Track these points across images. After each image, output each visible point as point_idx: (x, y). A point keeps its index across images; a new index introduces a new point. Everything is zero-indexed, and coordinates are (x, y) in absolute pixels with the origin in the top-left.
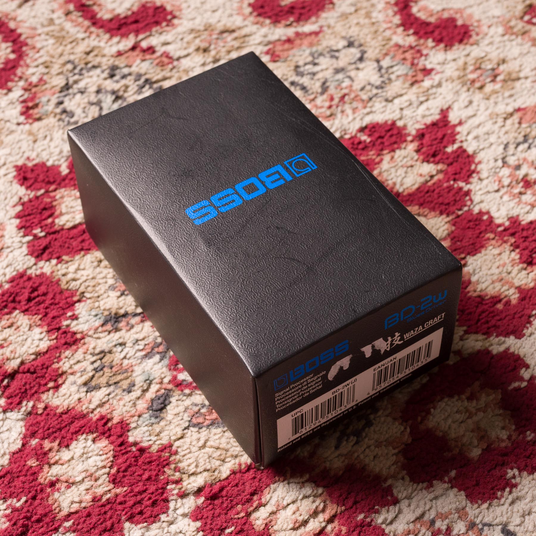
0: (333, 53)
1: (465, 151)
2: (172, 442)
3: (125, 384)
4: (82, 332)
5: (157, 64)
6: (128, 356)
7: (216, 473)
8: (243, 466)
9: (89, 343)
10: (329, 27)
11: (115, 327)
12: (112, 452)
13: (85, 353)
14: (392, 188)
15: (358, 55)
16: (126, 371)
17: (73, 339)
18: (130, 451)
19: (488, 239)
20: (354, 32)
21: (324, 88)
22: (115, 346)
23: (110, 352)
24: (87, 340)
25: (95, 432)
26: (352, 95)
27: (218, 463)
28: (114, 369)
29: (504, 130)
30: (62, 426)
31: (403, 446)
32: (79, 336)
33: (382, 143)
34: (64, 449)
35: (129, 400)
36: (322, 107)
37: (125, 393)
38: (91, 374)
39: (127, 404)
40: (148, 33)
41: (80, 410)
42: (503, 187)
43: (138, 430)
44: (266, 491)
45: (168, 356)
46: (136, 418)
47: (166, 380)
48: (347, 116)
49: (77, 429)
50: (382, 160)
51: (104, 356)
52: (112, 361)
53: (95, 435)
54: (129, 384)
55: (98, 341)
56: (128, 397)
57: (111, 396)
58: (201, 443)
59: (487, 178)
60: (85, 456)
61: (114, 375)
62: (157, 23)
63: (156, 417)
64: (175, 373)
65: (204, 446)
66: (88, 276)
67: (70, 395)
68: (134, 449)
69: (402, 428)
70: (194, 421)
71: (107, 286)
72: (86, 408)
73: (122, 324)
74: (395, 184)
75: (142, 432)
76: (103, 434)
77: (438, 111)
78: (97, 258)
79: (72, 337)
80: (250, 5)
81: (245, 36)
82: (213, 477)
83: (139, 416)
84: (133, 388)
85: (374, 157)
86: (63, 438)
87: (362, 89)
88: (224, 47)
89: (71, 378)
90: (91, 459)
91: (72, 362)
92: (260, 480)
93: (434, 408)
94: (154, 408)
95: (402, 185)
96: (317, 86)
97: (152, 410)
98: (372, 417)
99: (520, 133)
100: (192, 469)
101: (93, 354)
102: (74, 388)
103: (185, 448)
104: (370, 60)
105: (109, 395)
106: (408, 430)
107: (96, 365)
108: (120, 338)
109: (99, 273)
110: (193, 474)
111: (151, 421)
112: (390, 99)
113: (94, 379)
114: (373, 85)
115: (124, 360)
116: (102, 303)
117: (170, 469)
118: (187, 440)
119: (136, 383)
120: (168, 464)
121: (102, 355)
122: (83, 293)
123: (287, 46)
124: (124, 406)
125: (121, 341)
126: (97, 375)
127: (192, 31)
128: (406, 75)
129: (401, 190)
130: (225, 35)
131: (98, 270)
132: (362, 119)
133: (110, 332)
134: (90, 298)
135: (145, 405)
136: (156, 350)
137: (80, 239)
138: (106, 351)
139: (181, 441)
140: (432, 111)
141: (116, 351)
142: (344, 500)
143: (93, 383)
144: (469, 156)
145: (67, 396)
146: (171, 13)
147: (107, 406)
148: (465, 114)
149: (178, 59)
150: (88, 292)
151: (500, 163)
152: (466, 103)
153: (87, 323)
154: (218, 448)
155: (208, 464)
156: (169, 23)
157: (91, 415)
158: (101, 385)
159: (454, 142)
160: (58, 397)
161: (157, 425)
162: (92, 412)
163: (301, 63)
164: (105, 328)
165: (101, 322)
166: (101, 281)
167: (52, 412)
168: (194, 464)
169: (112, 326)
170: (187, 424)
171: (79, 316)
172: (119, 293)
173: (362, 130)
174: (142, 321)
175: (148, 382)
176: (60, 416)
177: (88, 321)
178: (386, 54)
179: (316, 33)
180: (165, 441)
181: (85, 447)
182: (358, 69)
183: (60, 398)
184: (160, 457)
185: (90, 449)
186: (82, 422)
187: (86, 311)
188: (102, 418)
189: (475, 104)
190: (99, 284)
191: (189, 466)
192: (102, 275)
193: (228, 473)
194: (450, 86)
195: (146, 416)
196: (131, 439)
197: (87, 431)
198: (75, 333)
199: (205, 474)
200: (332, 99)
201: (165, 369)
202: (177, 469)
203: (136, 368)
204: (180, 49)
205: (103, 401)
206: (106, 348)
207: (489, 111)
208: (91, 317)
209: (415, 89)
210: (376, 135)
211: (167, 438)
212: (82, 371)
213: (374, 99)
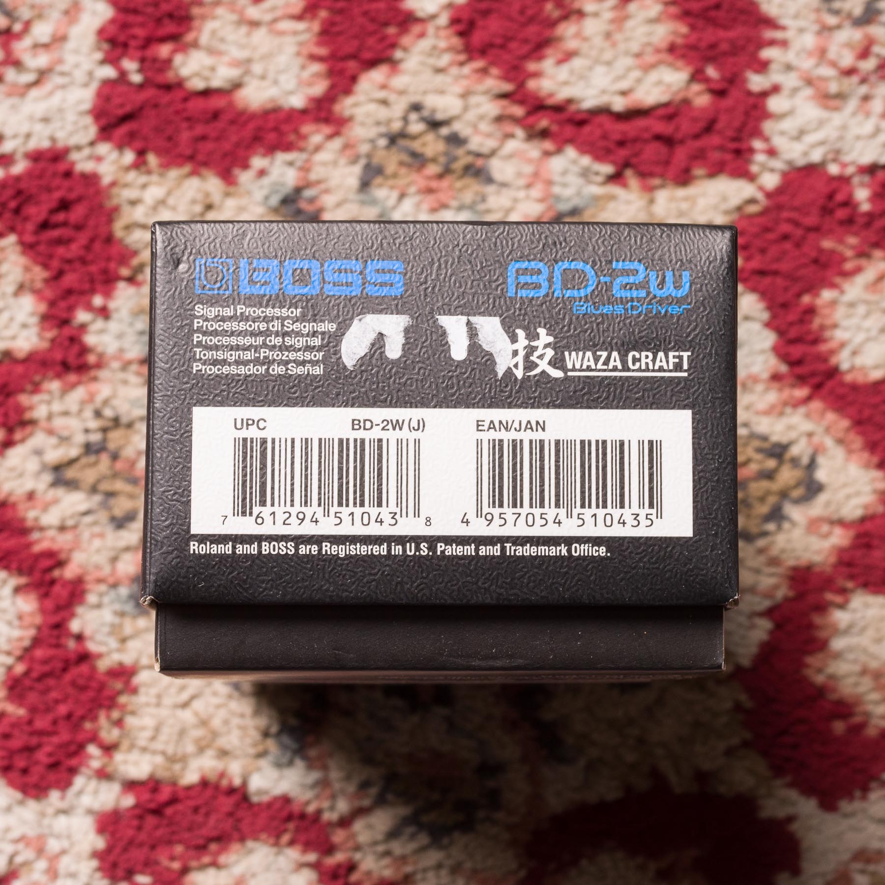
14: (832, 352)
50: (858, 270)
74: (842, 345)
85: (849, 253)
95: (854, 353)
129: (845, 366)
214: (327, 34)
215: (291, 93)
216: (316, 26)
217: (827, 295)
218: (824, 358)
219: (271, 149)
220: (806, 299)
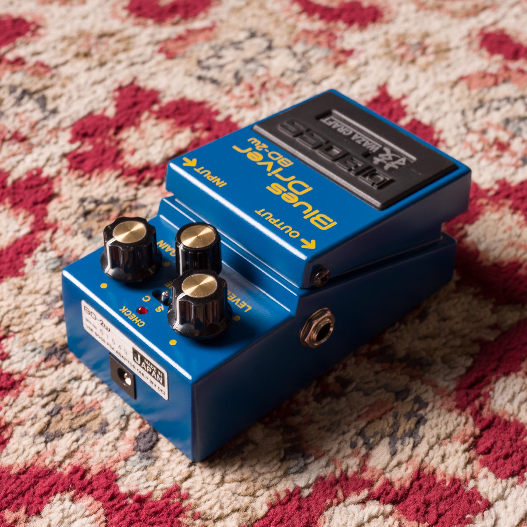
0: (236, 45)
1: (419, 123)
2: (178, 483)
3: (95, 425)
4: (19, 373)
5: (33, 74)
6: (88, 391)
7: (249, 512)
8: (283, 496)
9: (33, 383)
10: (222, 21)
11: (62, 359)
12: (102, 510)
13: (31, 396)
15: (265, 44)
16: (92, 409)
17: (9, 383)
18: (126, 505)
19: (481, 205)
20: (252, 23)
21: (238, 79)
22: (69, 381)
23: (64, 390)
24: (29, 380)
25: (72, 489)
26: (274, 82)
27: (247, 499)
28: (74, 410)
29: (454, 98)
30: (24, 489)
31: (472, 439)
32: (16, 377)
34: (34, 517)
35: (106, 442)
36: (242, 97)
37: (98, 435)
38: (46, 419)
39: (105, 448)
40: (11, 45)
41: (42, 465)
42: (476, 152)
43: (129, 476)
44: (321, 520)
46: (122, 463)
48: (275, 103)
49: (46, 489)
51: (57, 396)
52: (70, 400)
53: (72, 493)
54: (101, 424)
55: (44, 379)
56: (103, 440)
57: (80, 442)
58: (218, 479)
59: (456, 145)
60: (66, 521)
61: (76, 417)
62: (20, 34)
63: (148, 458)
65: (222, 483)
66: (9, 305)
67: (24, 451)
68: (130, 501)
69: (463, 419)
71: (38, 315)
72: (51, 462)
73: (69, 356)
75: (135, 478)
76: (83, 489)
77: (375, 88)
78: (15, 284)
79: (8, 379)
80: (125, 8)
81: (129, 38)
82: (248, 518)
83: (126, 460)
84: (108, 428)
86: (29, 503)
87: (283, 75)
88: (107, 50)
89: (19, 430)
90: (76, 523)
91: (15, 409)
92: (309, 509)
93: (492, 390)
94: (142, 448)
96: (228, 78)
97: (140, 450)
98: (422, 412)
99: (473, 99)
100: (216, 512)
101: (42, 396)
102: (27, 441)
103: (198, 488)
104: (281, 47)
105: (77, 440)
106: (471, 420)
107: (49, 408)
108: (73, 371)
109: (24, 301)
110: (220, 518)
111: (143, 464)
112: (318, 82)
113: (51, 425)
114: (293, 71)
115: (85, 397)
116: (37, 336)
117: (186, 517)
118: (197, 478)
119: (110, 421)
120: (182, 512)
121: (54, 395)
122: (8, 327)
123: (180, 43)
124: (102, 450)
125: (74, 374)
126: (54, 420)
127: (64, 38)
128: (326, 58)
130: (105, 39)
131: (20, 298)
133: (57, 368)
134: (19, 332)
135: (130, 446)
138: (59, 389)
139: (190, 480)
140: (368, 89)
141: (72, 388)
142: (424, 516)
143: (52, 430)
144: (426, 127)
145: (20, 451)
146: (33, 23)
147: (78, 455)
148: (405, 88)
149: (56, 67)
150: (15, 325)
151: (463, 130)
152: (403, 77)
153: (25, 361)
154: (242, 480)
155: (235, 502)
156: (34, 33)
157: (59, 470)
158: (63, 431)
159: (404, 115)
160: (8, 455)
161: (151, 468)
162: (60, 466)
163: (203, 57)
164: (49, 363)
165: (43, 356)
166: (28, 310)
167: (5, 475)
168: (218, 505)
169: (59, 359)
171: (11, 354)
172: (56, 319)
175: (125, 417)
176: (17, 478)
177: (23, 358)
178: (296, 41)
179: (211, 29)
180: (169, 484)
181: (63, 510)
182: (269, 57)
183: (11, 455)
184: (167, 504)
185: (71, 510)
186: (49, 480)
187: (19, 347)
188: (76, 470)
189: (412, 77)
190: (26, 314)
191: (211, 508)
192: (27, 303)
193: (266, 508)
194: (380, 62)
195: (135, 458)
196: (123, 490)
197: (60, 489)
198: (10, 375)
199: (235, 515)
200: (251, 88)
202: (196, 516)
203: (103, 404)
204: (55, 57)
205: (72, 448)
206: (58, 385)
207: (431, 82)
208: (27, 353)
209: (340, 69)
211: (171, 479)
212: (32, 419)
213: (299, 83)
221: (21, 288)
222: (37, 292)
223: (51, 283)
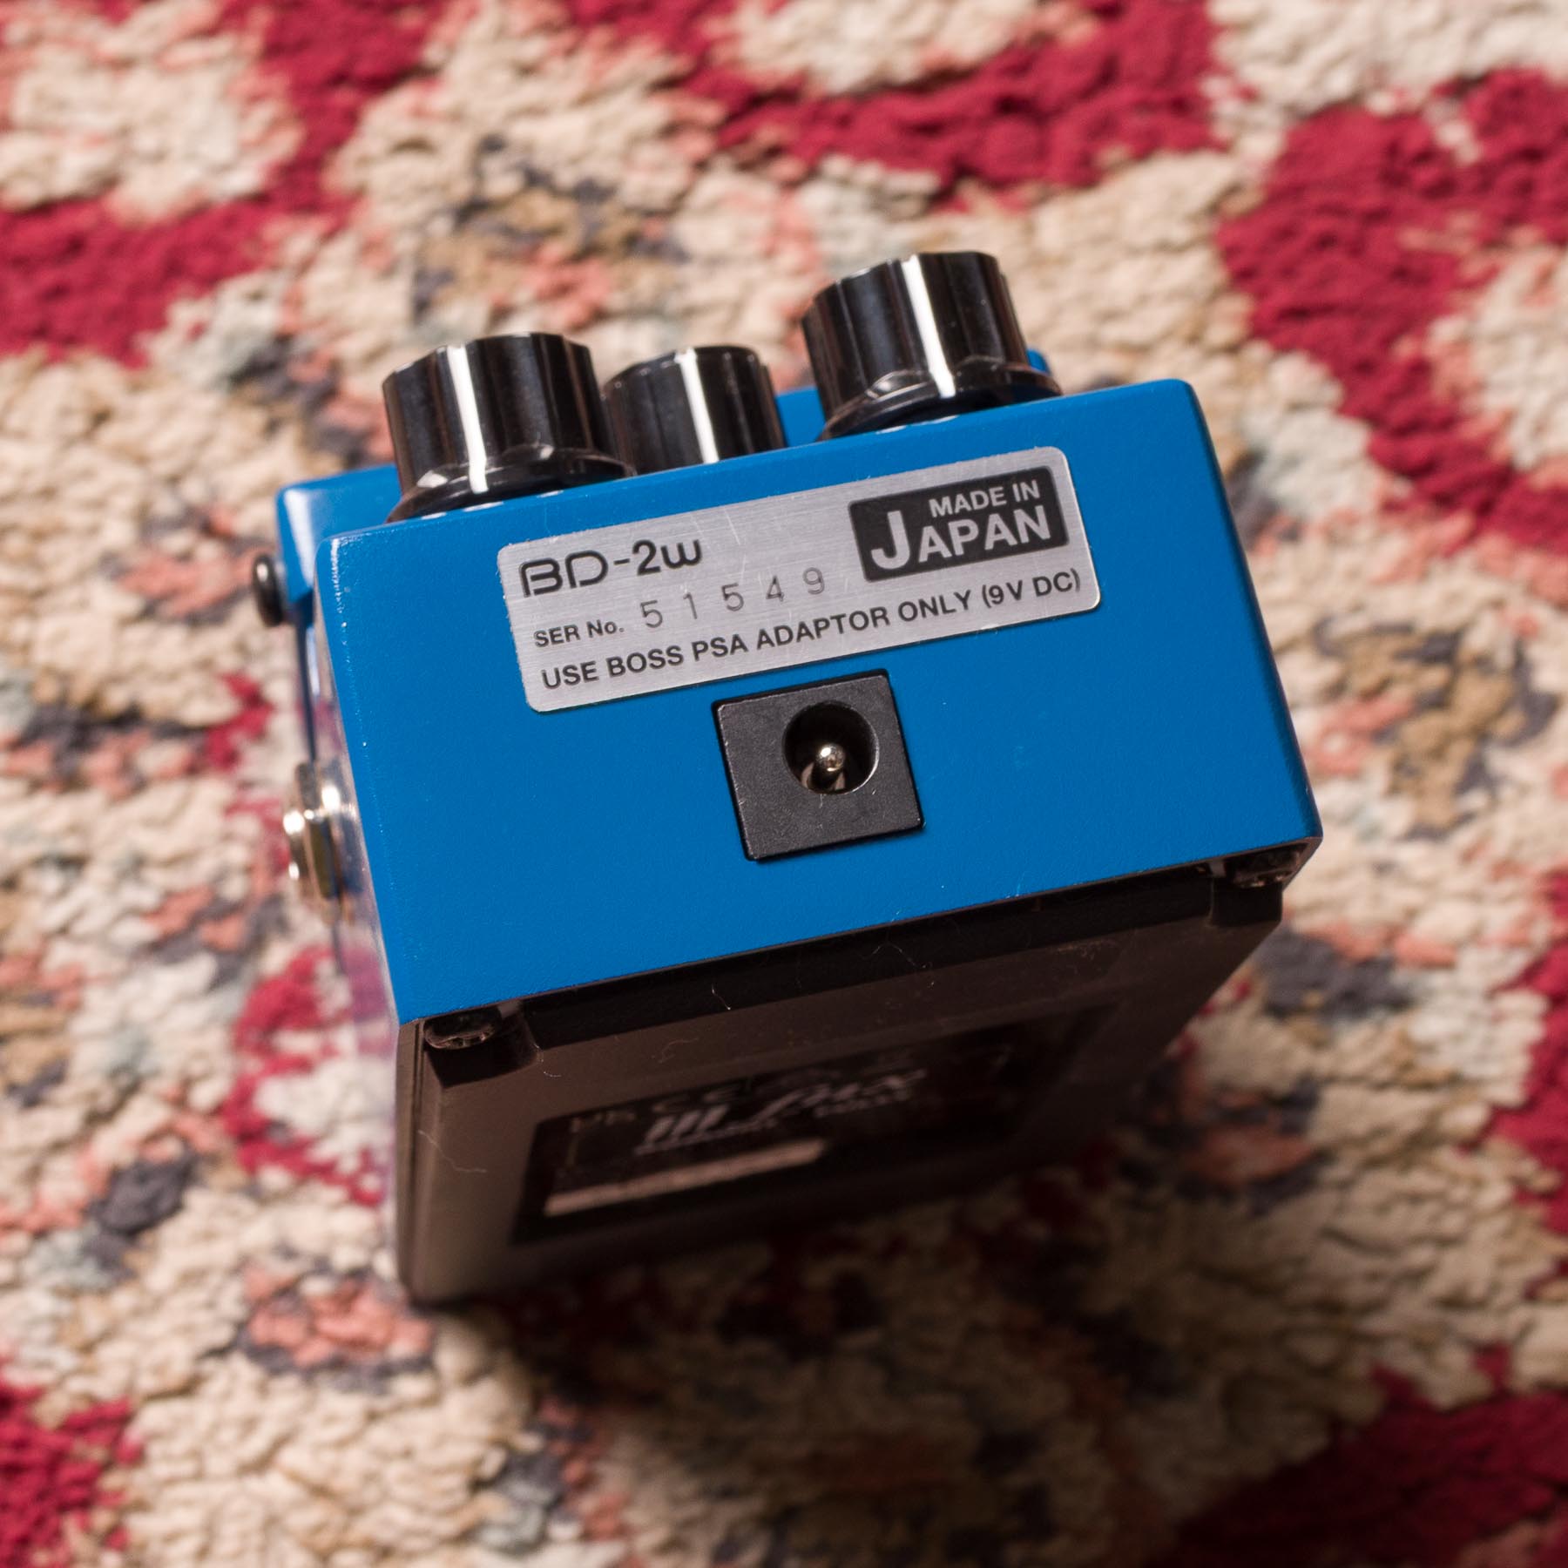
2: (135, 1400)
3: (25, 1061)
6: (79, 928)
11: (65, 766)
14: (1492, 436)
16: (47, 999)
22: (39, 863)
23: (8, 885)
33: (1526, 188)
35: (16, 1144)
37: (13, 1103)
45: (248, 973)
46: (20, 1242)
47: (207, 1094)
54: (45, 1065)
56: (14, 1130)
58: (257, 1444)
63: (106, 1263)
64: (253, 1065)
65: (262, 1464)
66: (27, 473)
70: (262, 1330)
73: (100, 762)
74: (1509, 418)
75: (27, 1314)
83: (41, 1234)
84: (51, 1092)
85: (1463, 247)
94: (112, 1215)
95: (1540, 428)
97: (102, 1221)
103: (180, 1448)
108: (74, 828)
111: (78, 1276)
115: (58, 942)
116: (47, 628)
117: (87, 1528)
118: (202, 1411)
119: (73, 1071)
120: (84, 1505)
125: (70, 846)
129: (1525, 458)
131: (81, 457)
132: (1475, 36)
133: (35, 786)
135: (80, 1190)
136: (207, 932)
137: (48, 277)
139: (178, 1407)
141: (35, 892)
154: (320, 1491)
161: (95, 1303)
164: (20, 761)
165: (19, 724)
166: (78, 519)
169: (54, 761)
170: (222, 1335)
173: (1458, 88)
174: (192, 770)
175: (124, 1081)
180: (106, 1387)
184: (57, 1459)
191: (170, 1539)
192: (88, 490)
195: (68, 1241)
201: (216, 1039)
202: (115, 1539)
203: (95, 997)
210: (1517, 136)
211: (120, 1374)
214: (275, 51)
215: (225, 168)
216: (253, 43)
217: (1445, 331)
218: (1478, 450)
219: (209, 282)
220: (1405, 349)
221: (101, 417)
222: (141, 460)
223: (205, 442)
